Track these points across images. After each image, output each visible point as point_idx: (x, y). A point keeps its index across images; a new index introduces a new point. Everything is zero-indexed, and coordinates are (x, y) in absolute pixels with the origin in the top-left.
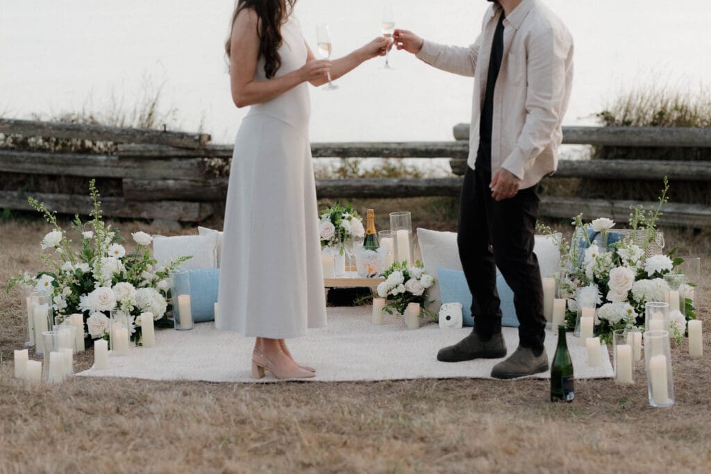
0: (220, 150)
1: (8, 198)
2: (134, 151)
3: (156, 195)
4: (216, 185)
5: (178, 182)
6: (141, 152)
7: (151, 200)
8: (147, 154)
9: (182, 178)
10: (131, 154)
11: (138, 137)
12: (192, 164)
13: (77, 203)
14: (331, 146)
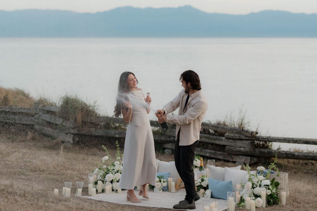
0: (261, 138)
1: (198, 150)
2: (230, 136)
3: (237, 153)
4: (258, 151)
5: (245, 149)
6: (232, 137)
7: (236, 155)
8: (234, 138)
9: (246, 147)
10: (229, 137)
11: (235, 131)
12: (249, 143)
13: (216, 154)
14: (302, 140)
